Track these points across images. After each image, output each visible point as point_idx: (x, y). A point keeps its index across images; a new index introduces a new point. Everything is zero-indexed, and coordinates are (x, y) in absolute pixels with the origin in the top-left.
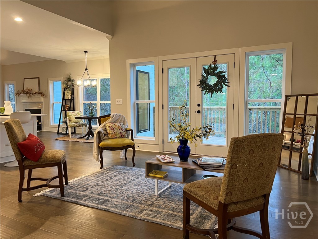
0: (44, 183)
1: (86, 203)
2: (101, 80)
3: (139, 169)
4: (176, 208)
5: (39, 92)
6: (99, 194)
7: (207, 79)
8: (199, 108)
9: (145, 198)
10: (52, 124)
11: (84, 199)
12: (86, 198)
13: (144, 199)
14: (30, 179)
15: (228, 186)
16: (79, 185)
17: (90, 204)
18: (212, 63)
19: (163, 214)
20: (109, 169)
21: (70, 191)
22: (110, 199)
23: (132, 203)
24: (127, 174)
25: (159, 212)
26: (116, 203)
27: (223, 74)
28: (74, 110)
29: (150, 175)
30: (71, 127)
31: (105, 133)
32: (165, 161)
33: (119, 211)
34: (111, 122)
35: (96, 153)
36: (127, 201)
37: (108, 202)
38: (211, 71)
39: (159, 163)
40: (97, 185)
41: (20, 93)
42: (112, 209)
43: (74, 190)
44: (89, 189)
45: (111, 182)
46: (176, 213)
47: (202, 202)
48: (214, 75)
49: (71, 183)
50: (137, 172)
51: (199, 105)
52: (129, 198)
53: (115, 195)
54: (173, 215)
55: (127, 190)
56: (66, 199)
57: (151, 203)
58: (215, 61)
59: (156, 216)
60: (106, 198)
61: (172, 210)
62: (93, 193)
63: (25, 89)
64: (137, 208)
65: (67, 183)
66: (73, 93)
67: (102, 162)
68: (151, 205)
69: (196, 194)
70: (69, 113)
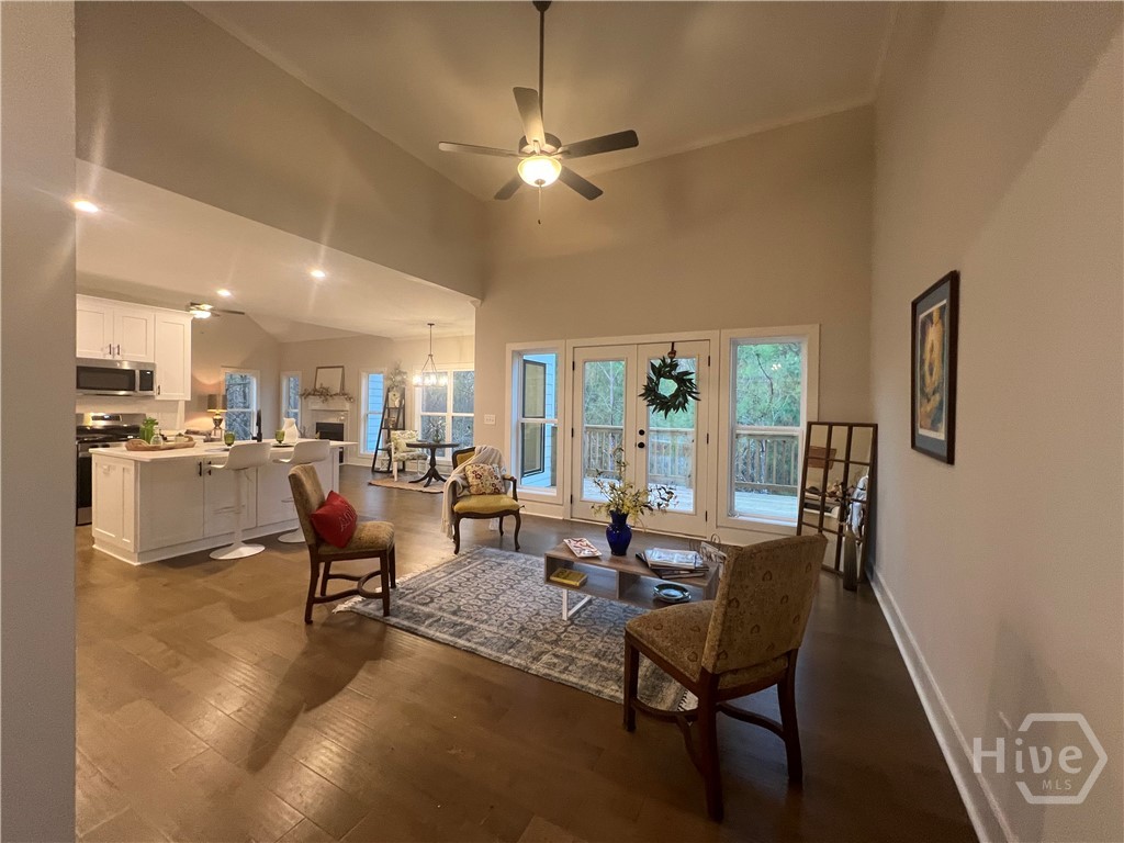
0: (354, 585)
1: (431, 632)
2: (457, 375)
3: (527, 556)
4: (606, 652)
5: (343, 393)
6: (454, 613)
7: (657, 385)
8: (642, 439)
9: (544, 624)
10: (362, 452)
11: (427, 622)
12: (431, 620)
13: (542, 627)
14: (327, 576)
15: (720, 640)
16: (415, 590)
17: (438, 634)
18: (666, 356)
19: (580, 663)
20: (471, 557)
21: (400, 602)
22: (476, 624)
23: (518, 637)
24: (505, 568)
25: (572, 660)
26: (488, 635)
27: (689, 377)
28: (404, 429)
29: (552, 578)
30: (398, 461)
31: (465, 483)
32: (582, 555)
33: (494, 654)
34: (476, 463)
35: (447, 523)
36: (509, 631)
37: (472, 632)
38: (665, 370)
39: (571, 557)
40: (451, 590)
41: (309, 394)
42: (482, 649)
43: (408, 601)
44: (436, 600)
45: (475, 584)
46: (604, 664)
47: (666, 661)
48: (671, 377)
49: (403, 583)
50: (525, 563)
51: (642, 433)
52: (511, 624)
53: (486, 617)
54: (600, 668)
55: (507, 605)
56: (393, 620)
57: (555, 637)
58: (673, 353)
59: (566, 669)
60: (468, 622)
61: (596, 656)
62: (444, 611)
63: (318, 387)
64: (529, 647)
65: (394, 586)
66: (403, 396)
67: (457, 538)
68: (555, 642)
69: (653, 643)
70: (396, 434)
